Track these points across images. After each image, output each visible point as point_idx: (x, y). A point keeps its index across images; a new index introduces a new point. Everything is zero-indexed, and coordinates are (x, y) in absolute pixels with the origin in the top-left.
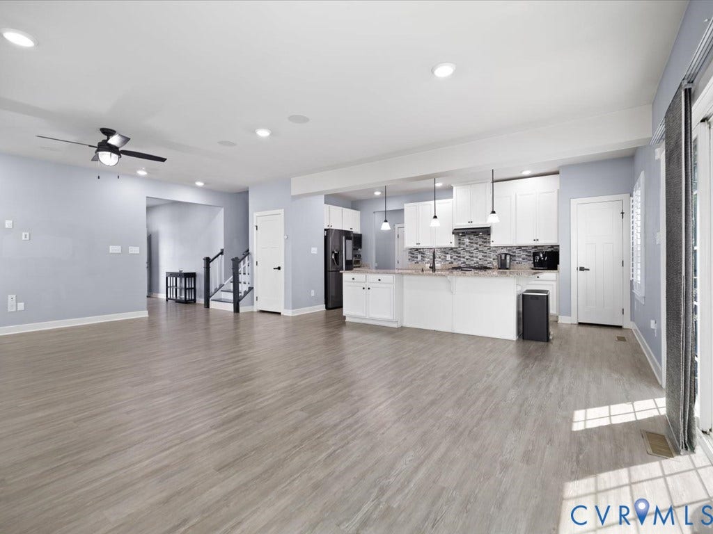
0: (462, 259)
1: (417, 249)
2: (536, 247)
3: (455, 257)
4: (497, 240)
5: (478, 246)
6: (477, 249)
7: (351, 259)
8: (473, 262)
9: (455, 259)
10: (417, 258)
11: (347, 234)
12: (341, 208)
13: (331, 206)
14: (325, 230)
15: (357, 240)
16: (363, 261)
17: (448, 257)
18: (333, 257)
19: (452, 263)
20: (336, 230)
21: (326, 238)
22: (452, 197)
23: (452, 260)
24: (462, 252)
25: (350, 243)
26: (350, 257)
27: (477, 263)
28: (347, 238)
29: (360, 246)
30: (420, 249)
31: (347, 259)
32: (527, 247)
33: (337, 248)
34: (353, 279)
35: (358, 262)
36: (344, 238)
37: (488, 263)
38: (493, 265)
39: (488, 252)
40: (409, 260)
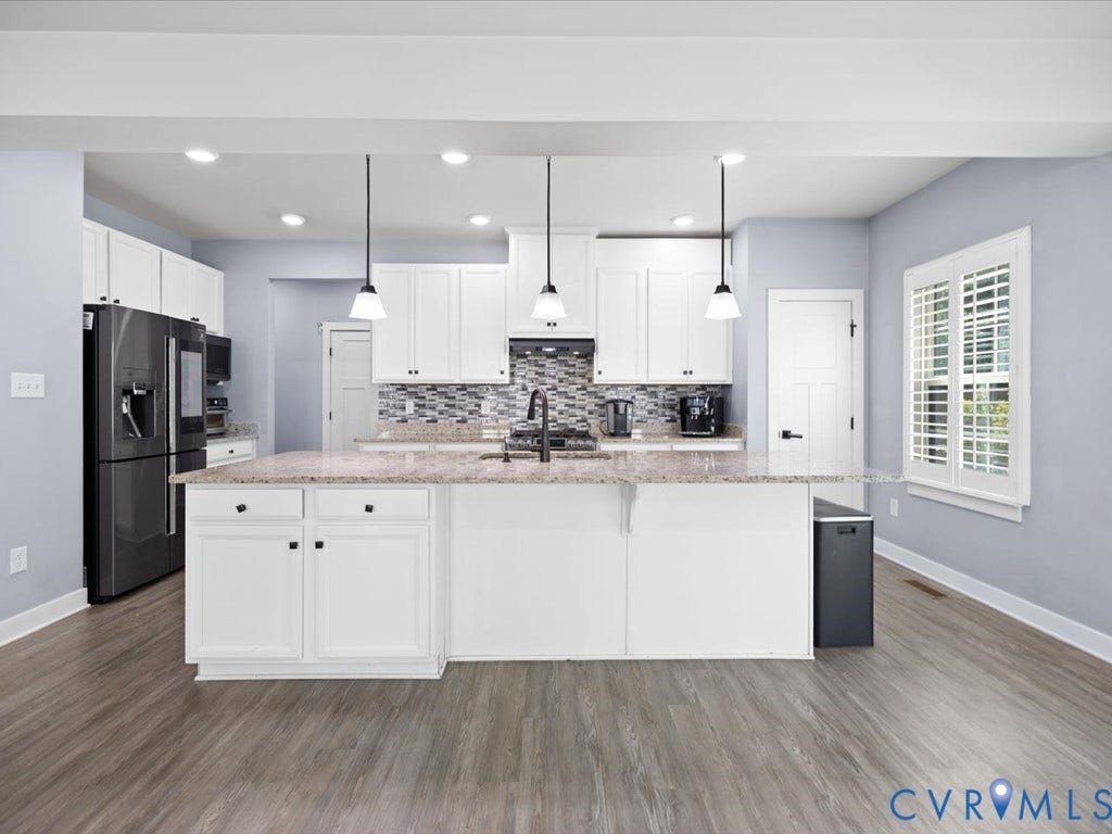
4: (610, 369)
5: (556, 381)
6: (554, 389)
7: (199, 413)
11: (185, 333)
12: (155, 249)
13: (116, 234)
14: (87, 308)
15: (219, 356)
16: (234, 418)
18: (125, 410)
20: (136, 312)
21: (90, 339)
22: (505, 260)
23: (496, 413)
25: (194, 363)
26: (194, 407)
27: (584, 420)
28: (184, 346)
29: (226, 375)
31: (184, 414)
32: (686, 386)
33: (144, 376)
34: (241, 509)
35: (217, 420)
36: (173, 341)
37: (578, 421)
38: (589, 425)
39: (578, 395)
40: (381, 413)
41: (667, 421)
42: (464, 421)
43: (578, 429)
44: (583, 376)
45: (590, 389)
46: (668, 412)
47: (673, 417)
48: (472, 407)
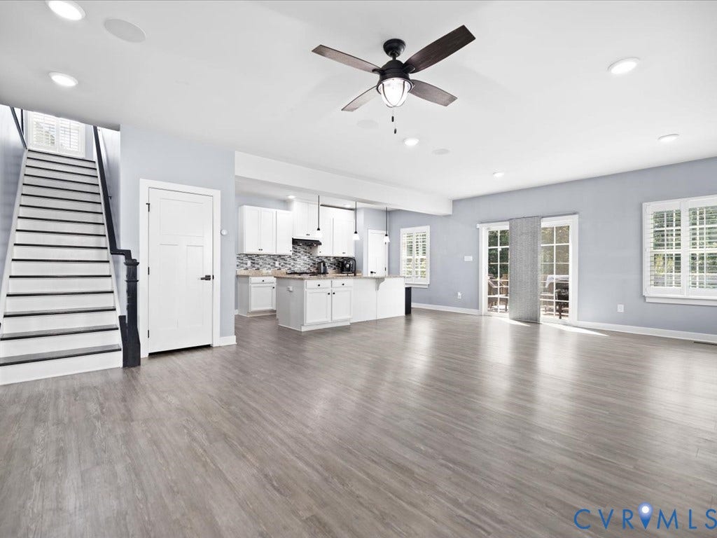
1: (258, 255)
2: (343, 258)
3: (282, 264)
9: (282, 266)
10: (246, 264)
17: (277, 264)
19: (280, 269)
23: (280, 266)
24: (288, 259)
30: (260, 255)
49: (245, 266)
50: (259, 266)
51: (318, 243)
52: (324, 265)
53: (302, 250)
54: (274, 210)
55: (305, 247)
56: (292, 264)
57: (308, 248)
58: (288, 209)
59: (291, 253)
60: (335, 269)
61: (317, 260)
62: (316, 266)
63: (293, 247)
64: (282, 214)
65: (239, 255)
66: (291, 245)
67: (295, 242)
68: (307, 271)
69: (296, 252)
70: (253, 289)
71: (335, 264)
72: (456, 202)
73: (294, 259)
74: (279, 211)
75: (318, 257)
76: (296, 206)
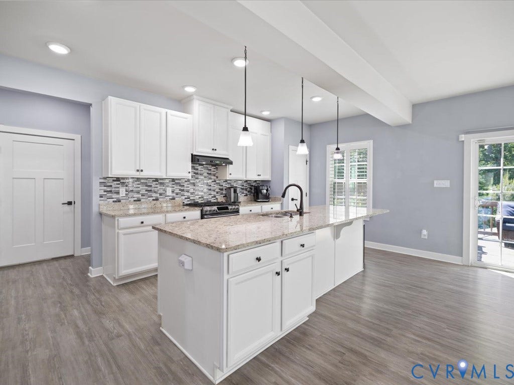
0: (186, 194)
1: (118, 179)
3: (177, 191)
8: (198, 197)
10: (118, 193)
17: (169, 192)
19: (174, 199)
23: (174, 195)
24: (186, 184)
27: (215, 197)
37: (199, 198)
38: (217, 199)
39: (212, 184)
40: (101, 197)
41: (245, 196)
42: (157, 199)
43: (199, 202)
44: (214, 175)
45: (217, 182)
46: (245, 192)
47: (246, 194)
48: (161, 191)
49: (115, 196)
50: (140, 196)
51: (227, 162)
52: (235, 191)
53: (205, 172)
54: (164, 111)
55: (210, 167)
56: (192, 191)
57: (212, 168)
58: (184, 110)
59: (189, 176)
60: (246, 195)
61: (224, 184)
62: (224, 192)
63: (193, 167)
64: (176, 117)
65: (105, 178)
66: (190, 164)
67: (195, 159)
68: (213, 200)
69: (197, 174)
70: (122, 238)
71: (246, 190)
72: (416, 107)
73: (194, 184)
74: (170, 112)
75: (226, 181)
76: (197, 106)
